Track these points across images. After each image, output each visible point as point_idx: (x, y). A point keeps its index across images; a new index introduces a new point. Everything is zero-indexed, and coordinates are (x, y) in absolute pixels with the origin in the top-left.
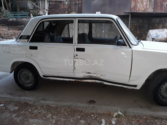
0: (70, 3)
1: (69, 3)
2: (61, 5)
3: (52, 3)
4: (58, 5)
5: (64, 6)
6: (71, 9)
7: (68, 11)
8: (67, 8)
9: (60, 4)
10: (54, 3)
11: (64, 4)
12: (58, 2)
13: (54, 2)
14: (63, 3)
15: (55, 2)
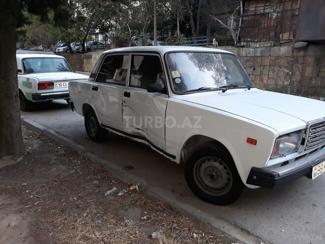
0: (282, 16)
1: (279, 15)
2: (263, 21)
3: (247, 19)
4: (257, 20)
5: (269, 22)
6: (282, 27)
7: (275, 32)
8: (275, 25)
9: (261, 19)
10: (250, 18)
11: (270, 17)
12: (258, 15)
13: (251, 15)
14: (268, 16)
15: (253, 15)
